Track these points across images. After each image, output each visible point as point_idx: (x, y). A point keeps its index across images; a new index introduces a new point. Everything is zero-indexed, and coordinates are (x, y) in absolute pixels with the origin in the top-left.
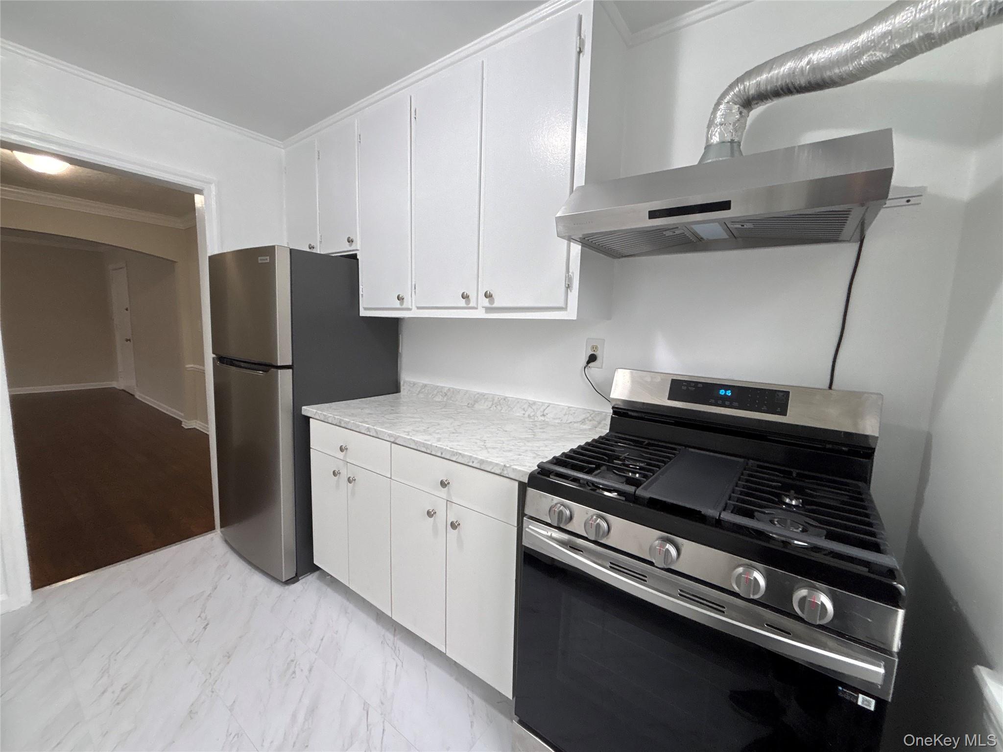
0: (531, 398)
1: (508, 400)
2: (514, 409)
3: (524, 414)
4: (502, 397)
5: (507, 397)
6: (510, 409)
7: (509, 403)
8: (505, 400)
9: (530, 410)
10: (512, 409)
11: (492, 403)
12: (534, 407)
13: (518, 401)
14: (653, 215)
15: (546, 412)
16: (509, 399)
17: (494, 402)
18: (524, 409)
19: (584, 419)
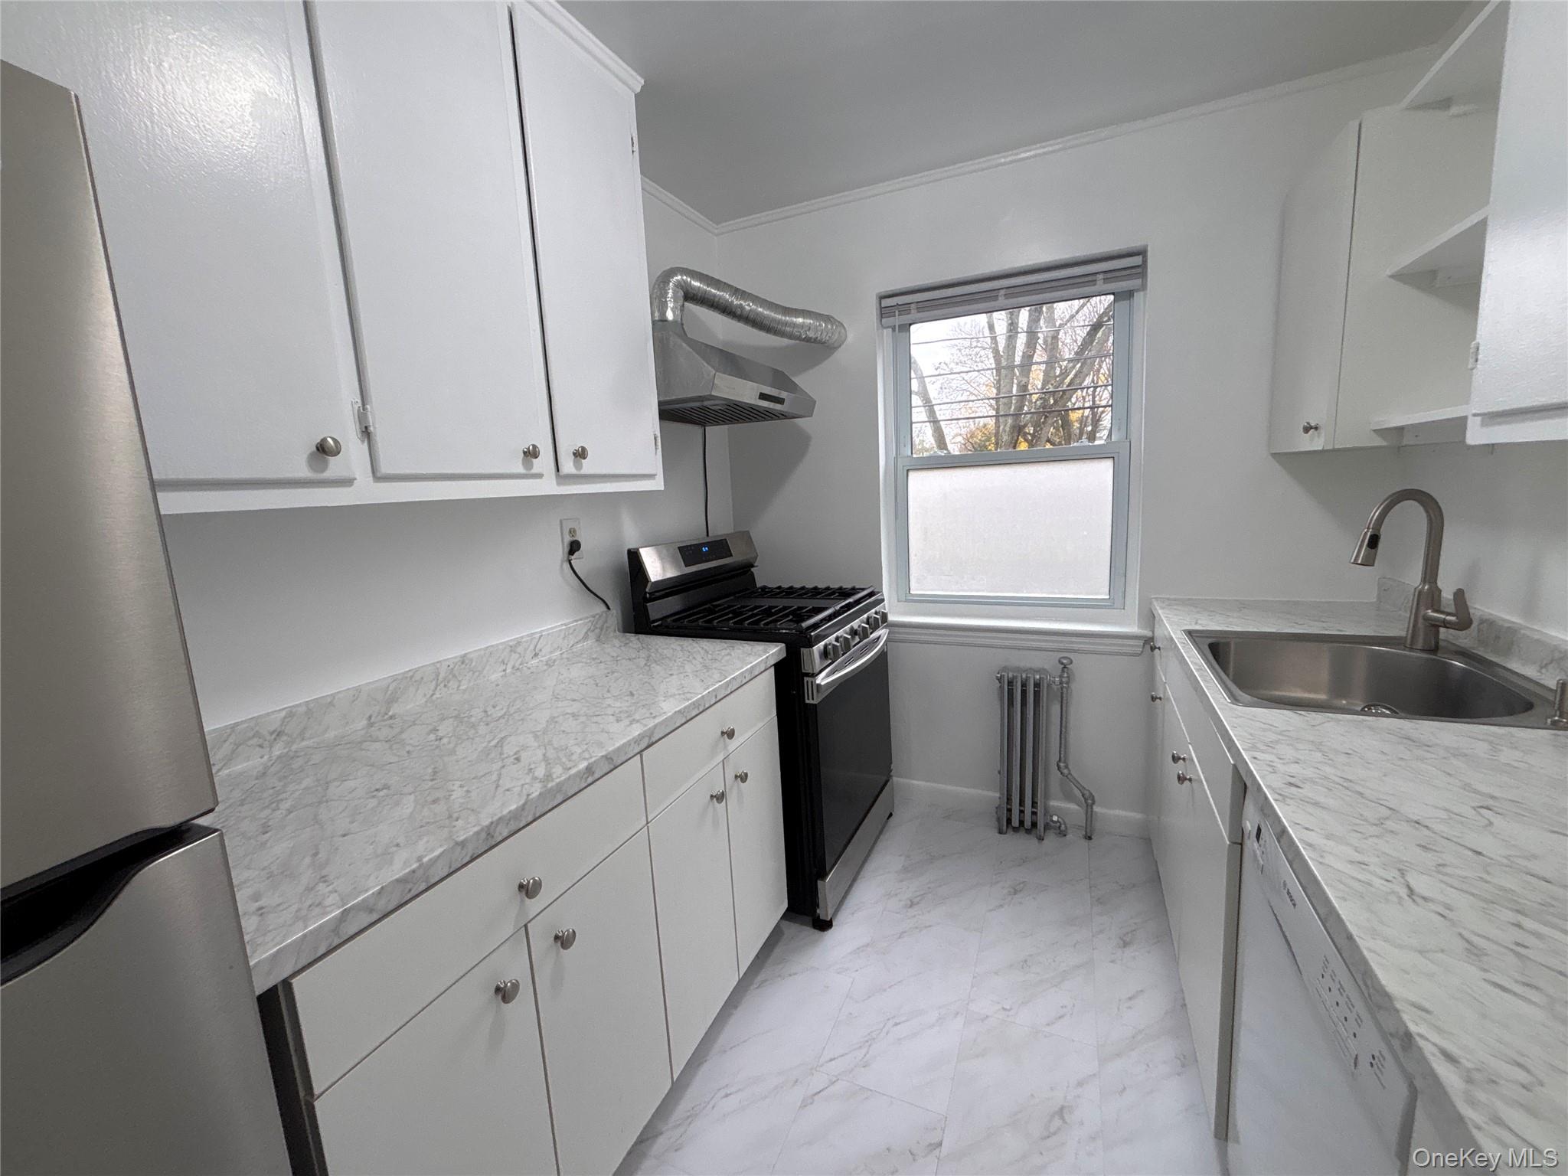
0: (510, 637)
1: (471, 660)
2: (485, 672)
3: (504, 671)
4: (456, 660)
5: (465, 655)
6: (477, 674)
7: (474, 664)
8: (463, 663)
9: (515, 656)
10: (481, 672)
11: (434, 682)
12: (519, 650)
13: (490, 651)
14: (763, 396)
15: (539, 647)
16: (472, 656)
17: (441, 678)
18: (503, 662)
19: (586, 633)
